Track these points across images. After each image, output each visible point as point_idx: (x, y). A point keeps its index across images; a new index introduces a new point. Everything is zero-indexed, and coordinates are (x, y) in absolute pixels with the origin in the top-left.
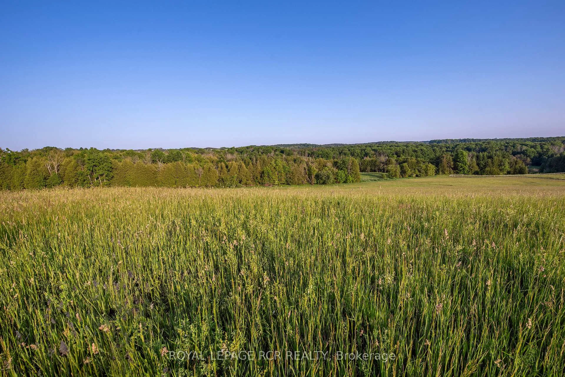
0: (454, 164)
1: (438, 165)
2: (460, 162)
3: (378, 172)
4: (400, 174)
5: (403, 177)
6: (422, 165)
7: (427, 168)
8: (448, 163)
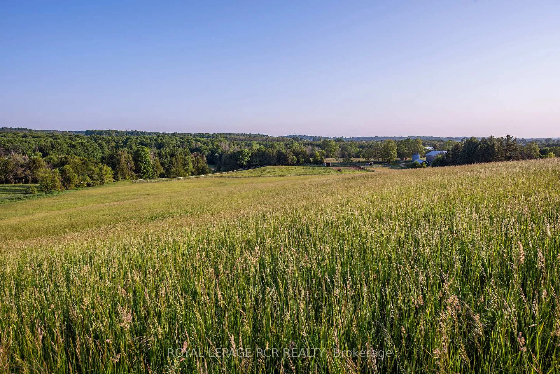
0: (136, 165)
1: (115, 166)
2: (142, 162)
3: (15, 183)
4: (61, 183)
5: (67, 189)
6: (93, 168)
7: (101, 171)
8: (127, 164)
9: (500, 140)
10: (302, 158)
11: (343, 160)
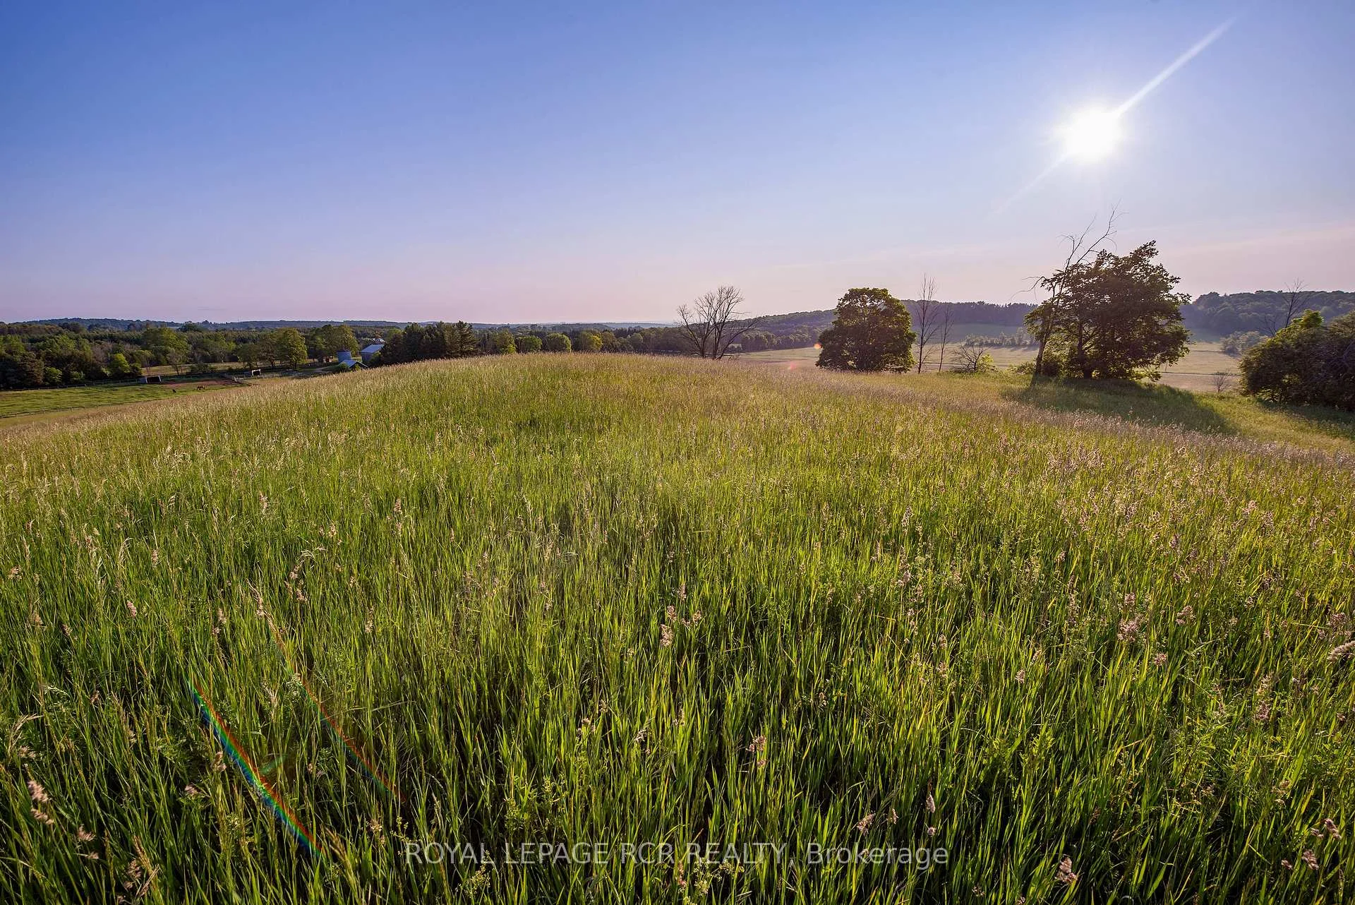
9: (450, 327)
10: (79, 371)
11: (192, 367)
